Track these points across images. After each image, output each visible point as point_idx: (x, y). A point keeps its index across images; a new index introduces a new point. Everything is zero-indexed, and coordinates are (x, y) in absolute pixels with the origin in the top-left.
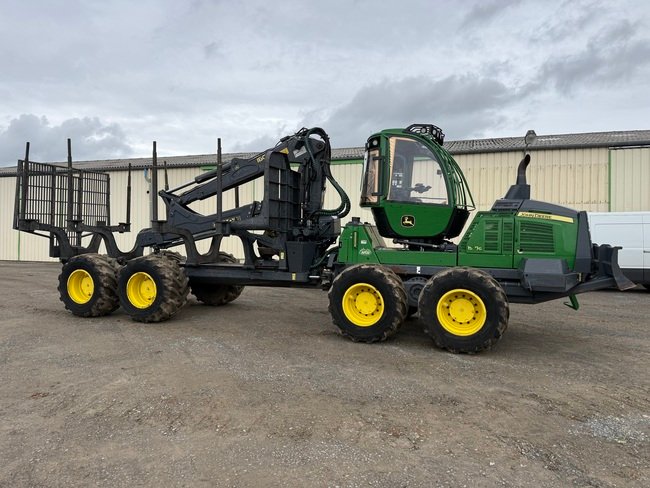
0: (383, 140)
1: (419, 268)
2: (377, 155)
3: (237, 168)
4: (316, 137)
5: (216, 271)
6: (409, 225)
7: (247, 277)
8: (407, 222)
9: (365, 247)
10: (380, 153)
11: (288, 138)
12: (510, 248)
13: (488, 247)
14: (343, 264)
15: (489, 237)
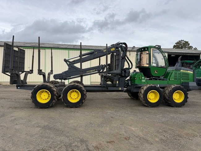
0: (149, 49)
1: (158, 85)
2: (148, 53)
3: (96, 53)
4: (124, 45)
5: (90, 88)
6: (156, 73)
7: (101, 89)
8: (156, 72)
9: (144, 79)
10: (149, 52)
11: (113, 45)
12: (180, 79)
13: (175, 79)
14: (137, 85)
15: (175, 76)
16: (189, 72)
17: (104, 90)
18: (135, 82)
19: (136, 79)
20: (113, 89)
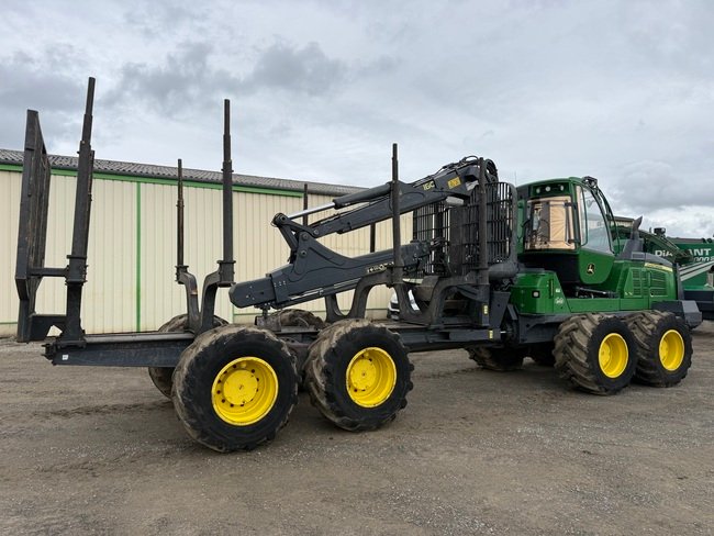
0: (571, 187)
2: (569, 201)
6: (591, 273)
8: (590, 270)
9: (559, 296)
10: (572, 200)
12: (646, 293)
14: (540, 316)
15: (636, 283)
16: (664, 268)
17: (435, 343)
18: (534, 305)
19: (536, 294)
20: (468, 339)
